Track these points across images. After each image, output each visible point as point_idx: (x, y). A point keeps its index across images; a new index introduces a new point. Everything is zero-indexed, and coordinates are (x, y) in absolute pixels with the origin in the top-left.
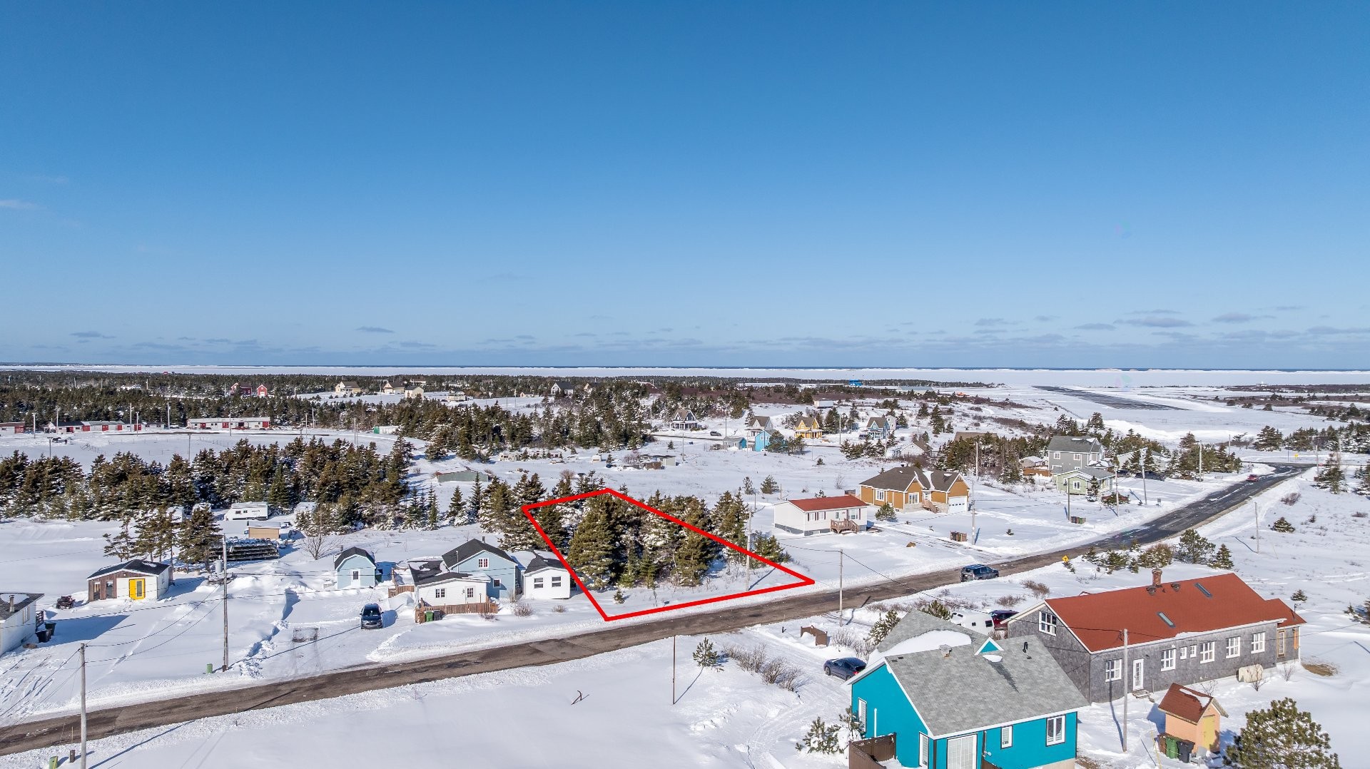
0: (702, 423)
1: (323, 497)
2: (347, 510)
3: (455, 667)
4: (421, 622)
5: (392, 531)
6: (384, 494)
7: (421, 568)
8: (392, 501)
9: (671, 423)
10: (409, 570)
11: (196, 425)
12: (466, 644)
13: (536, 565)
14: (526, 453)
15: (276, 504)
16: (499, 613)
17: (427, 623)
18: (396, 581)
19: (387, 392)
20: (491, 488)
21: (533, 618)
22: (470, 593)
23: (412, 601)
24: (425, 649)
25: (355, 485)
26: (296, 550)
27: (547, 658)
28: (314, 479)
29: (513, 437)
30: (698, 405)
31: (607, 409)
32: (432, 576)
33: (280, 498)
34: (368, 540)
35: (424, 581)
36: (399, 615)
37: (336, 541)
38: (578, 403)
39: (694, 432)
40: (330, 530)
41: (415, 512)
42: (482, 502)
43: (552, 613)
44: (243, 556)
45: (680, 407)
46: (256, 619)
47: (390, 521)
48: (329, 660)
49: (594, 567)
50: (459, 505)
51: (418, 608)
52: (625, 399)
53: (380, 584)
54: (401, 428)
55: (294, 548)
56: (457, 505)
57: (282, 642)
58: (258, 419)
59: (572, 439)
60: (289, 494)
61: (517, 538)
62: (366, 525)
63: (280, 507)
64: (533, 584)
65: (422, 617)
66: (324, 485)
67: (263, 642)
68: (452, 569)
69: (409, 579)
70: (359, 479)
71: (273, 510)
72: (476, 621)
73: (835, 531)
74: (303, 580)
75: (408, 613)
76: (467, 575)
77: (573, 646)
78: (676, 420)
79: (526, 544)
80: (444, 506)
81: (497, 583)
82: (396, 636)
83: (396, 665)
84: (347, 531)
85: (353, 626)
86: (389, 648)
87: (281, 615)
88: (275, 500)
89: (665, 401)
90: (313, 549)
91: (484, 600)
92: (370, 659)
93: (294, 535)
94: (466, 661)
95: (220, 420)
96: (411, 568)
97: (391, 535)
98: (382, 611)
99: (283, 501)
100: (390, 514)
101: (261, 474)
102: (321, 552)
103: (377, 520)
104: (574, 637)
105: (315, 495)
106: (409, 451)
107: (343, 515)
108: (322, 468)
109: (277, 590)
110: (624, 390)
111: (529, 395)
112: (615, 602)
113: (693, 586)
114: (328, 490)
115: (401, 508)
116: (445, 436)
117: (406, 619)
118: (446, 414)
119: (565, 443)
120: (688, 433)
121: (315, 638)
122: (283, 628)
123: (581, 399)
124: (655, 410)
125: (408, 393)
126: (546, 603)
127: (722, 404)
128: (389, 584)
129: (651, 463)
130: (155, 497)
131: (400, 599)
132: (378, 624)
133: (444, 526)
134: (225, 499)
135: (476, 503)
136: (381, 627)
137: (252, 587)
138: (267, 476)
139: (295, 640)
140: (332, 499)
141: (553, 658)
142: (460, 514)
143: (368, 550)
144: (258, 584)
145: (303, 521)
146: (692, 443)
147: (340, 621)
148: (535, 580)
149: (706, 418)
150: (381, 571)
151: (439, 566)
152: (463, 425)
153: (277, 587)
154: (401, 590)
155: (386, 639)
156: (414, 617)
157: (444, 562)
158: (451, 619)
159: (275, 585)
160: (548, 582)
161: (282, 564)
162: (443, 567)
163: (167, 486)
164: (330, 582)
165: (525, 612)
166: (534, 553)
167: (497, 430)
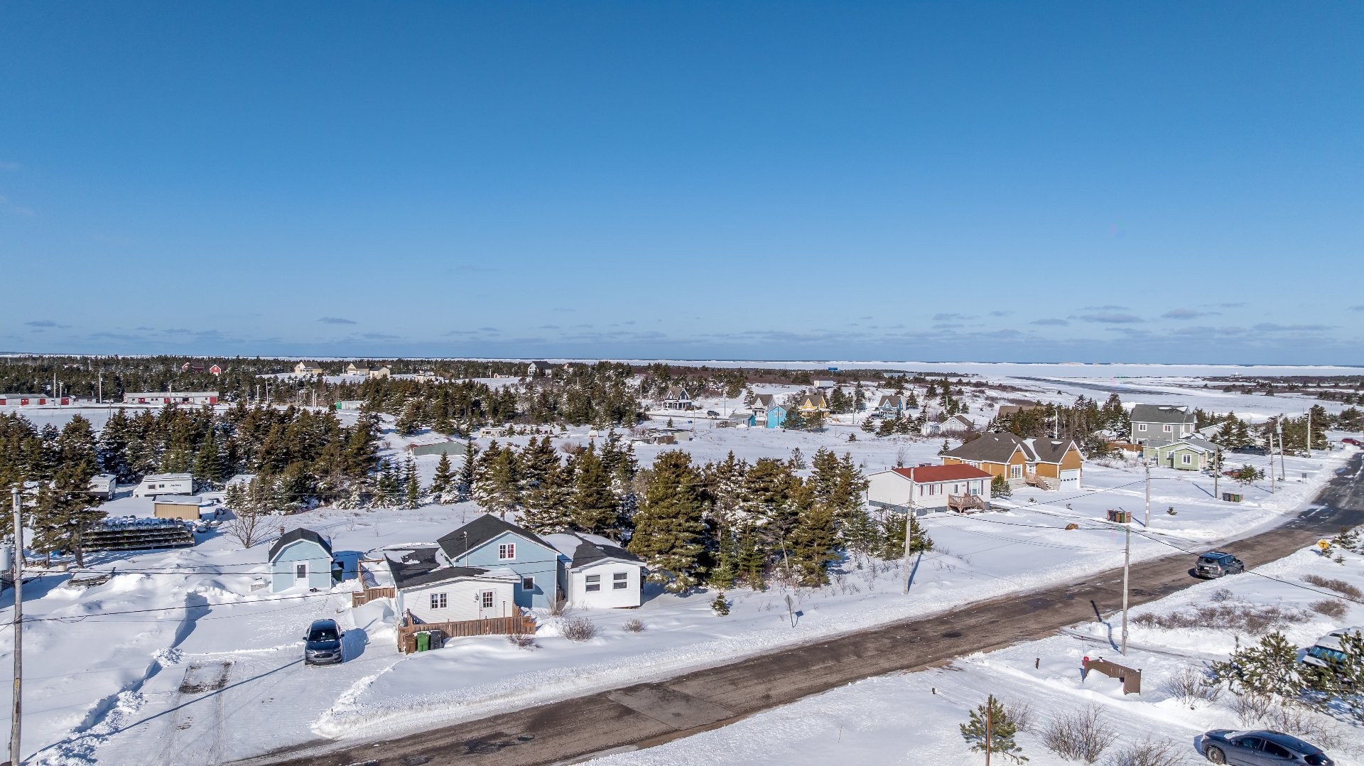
0: (695, 403)
1: (267, 467)
2: (296, 481)
3: (483, 751)
4: (408, 651)
5: (356, 510)
6: (346, 460)
7: (404, 559)
8: (358, 470)
9: (663, 402)
10: (385, 563)
11: (133, 400)
12: (496, 697)
13: (585, 556)
14: (511, 428)
15: (204, 476)
16: (539, 634)
17: (417, 654)
18: (364, 580)
19: (350, 374)
20: (488, 455)
21: (596, 642)
22: (488, 600)
23: (392, 613)
24: (422, 711)
25: (308, 454)
26: (221, 534)
27: (651, 728)
28: (257, 446)
29: (495, 412)
30: (690, 384)
31: (592, 388)
32: (425, 573)
33: (210, 469)
34: (324, 522)
35: (411, 580)
36: (372, 637)
37: (277, 522)
38: (558, 382)
39: (690, 411)
40: (272, 509)
41: (388, 486)
42: (477, 474)
43: (624, 633)
44: (142, 543)
45: (670, 386)
46: (126, 646)
47: (355, 497)
48: (237, 736)
49: (677, 557)
50: (446, 476)
51: (402, 625)
52: (609, 378)
53: (339, 585)
54: (365, 403)
55: (218, 531)
56: (444, 476)
57: (158, 693)
58: (205, 394)
59: (561, 415)
60: (222, 464)
61: (545, 515)
62: (322, 503)
63: (209, 481)
64: (584, 584)
65: (411, 644)
66: (268, 452)
67: (121, 696)
68: (457, 561)
69: (385, 578)
70: (314, 446)
71: (199, 484)
72: (502, 649)
73: (956, 509)
74: (220, 579)
75: (386, 635)
76: (481, 572)
77: (687, 698)
78: (669, 399)
79: (560, 524)
80: (426, 479)
81: (528, 583)
82: (366, 680)
83: (369, 746)
84: (295, 511)
85: (291, 658)
86: (354, 708)
87: (172, 637)
88: (203, 471)
89: (654, 381)
90: (243, 533)
91: (509, 614)
92: (317, 732)
93: (221, 515)
94: (500, 735)
95: (162, 394)
96: (388, 559)
97: (356, 515)
98: (343, 630)
99: (214, 473)
100: (354, 488)
101: (186, 439)
102: (254, 536)
103: (336, 497)
104: (680, 680)
105: (256, 465)
106: (376, 423)
107: (291, 489)
108: (266, 432)
109: (175, 594)
110: (606, 370)
111: (503, 376)
112: (715, 613)
113: (817, 585)
114: (274, 460)
115: (369, 480)
116: (418, 408)
117: (383, 644)
118: (416, 389)
119: (553, 420)
120: (682, 412)
121: (221, 685)
122: (169, 663)
123: (562, 379)
124: (644, 389)
125: (373, 374)
126: (607, 615)
127: (715, 383)
128: (354, 585)
129: (663, 438)
130: (36, 466)
131: (372, 610)
132: (335, 656)
133: (427, 504)
134: (139, 471)
135: (468, 475)
136: (339, 660)
137: (138, 591)
138: (194, 441)
139: (185, 689)
140: (277, 469)
141: (663, 727)
142: (448, 488)
143: (323, 534)
144: (149, 584)
145: (235, 497)
146: (691, 422)
147: (271, 650)
148: (588, 579)
149: (700, 398)
150: (341, 564)
151: (434, 556)
152: (438, 397)
153: (176, 590)
154: (373, 594)
155: (349, 687)
156: (395, 641)
157: (441, 550)
158: (458, 647)
159: (175, 586)
160: (607, 582)
161: (194, 553)
162: (441, 557)
163: (55, 452)
164: (261, 582)
165: (581, 632)
166: (577, 536)
167: (477, 404)
